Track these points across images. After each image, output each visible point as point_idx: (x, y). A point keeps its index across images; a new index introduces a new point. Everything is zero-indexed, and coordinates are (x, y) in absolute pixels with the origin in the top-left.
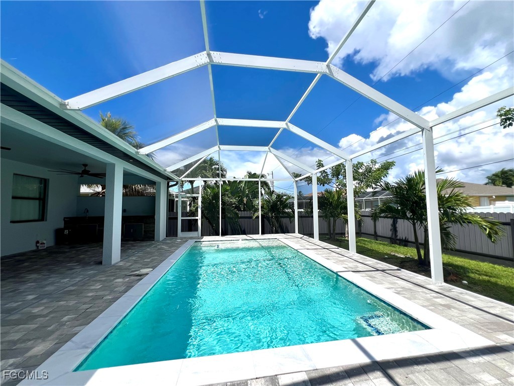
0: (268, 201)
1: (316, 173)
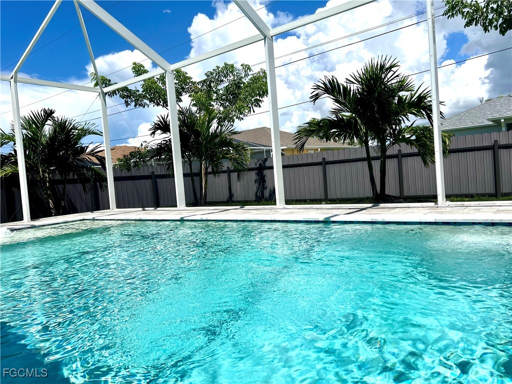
1: (172, 71)
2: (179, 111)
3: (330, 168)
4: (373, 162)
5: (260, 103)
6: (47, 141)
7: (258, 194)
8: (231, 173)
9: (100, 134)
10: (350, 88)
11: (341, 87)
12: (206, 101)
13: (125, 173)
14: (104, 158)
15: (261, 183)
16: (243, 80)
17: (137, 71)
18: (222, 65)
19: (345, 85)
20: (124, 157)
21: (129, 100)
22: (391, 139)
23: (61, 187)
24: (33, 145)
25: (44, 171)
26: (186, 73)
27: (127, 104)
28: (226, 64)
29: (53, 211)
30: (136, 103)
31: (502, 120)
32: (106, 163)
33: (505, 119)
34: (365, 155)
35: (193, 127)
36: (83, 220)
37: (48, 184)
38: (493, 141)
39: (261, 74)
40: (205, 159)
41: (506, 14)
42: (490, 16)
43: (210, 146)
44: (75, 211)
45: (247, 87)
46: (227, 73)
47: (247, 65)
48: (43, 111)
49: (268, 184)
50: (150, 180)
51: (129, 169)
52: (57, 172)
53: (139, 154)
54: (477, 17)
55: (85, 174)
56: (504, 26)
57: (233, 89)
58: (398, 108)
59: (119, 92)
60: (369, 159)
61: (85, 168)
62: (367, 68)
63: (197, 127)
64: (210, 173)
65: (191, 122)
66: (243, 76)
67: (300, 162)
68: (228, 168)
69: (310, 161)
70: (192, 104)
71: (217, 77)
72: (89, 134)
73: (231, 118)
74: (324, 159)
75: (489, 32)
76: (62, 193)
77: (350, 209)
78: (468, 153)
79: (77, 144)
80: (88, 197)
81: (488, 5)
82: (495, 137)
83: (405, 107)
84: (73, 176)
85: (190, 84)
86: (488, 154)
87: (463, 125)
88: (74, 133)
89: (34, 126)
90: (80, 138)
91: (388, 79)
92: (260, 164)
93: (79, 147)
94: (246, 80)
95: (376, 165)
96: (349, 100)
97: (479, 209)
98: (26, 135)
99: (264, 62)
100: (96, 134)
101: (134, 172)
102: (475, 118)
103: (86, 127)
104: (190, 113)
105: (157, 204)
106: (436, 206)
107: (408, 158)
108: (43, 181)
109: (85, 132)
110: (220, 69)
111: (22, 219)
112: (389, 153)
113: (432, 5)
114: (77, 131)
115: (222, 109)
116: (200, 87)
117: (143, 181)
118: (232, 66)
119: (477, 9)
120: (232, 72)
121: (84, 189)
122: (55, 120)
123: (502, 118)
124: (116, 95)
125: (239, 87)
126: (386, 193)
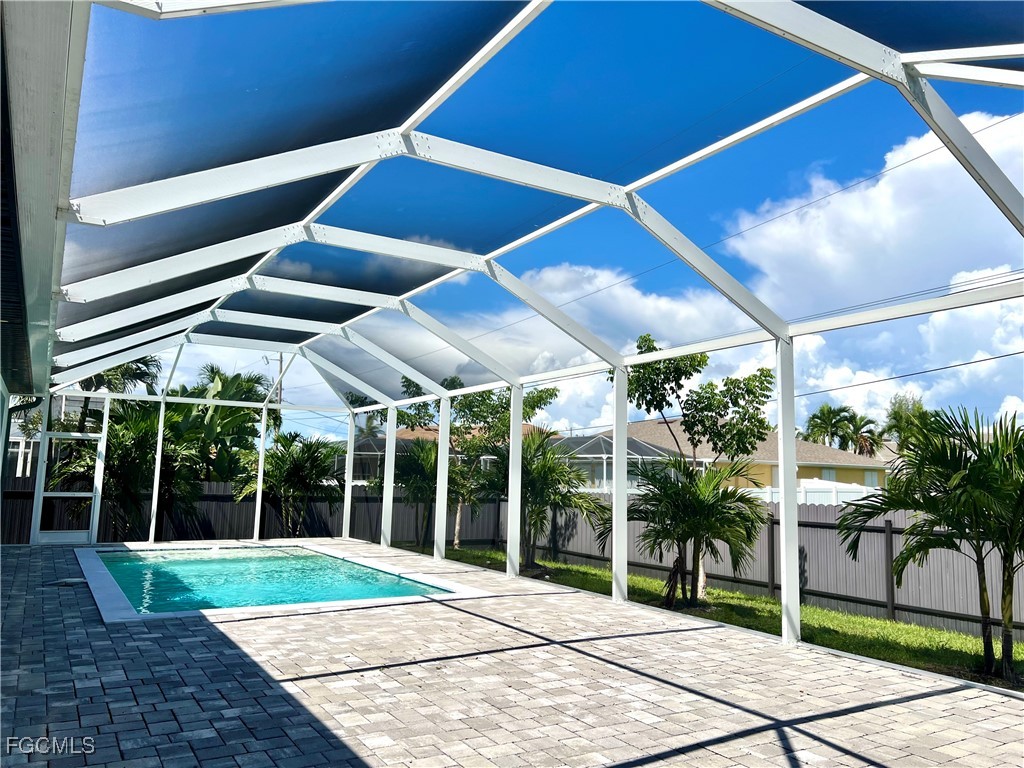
0: (278, 458)
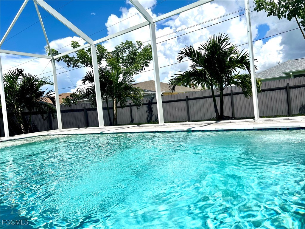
1: (95, 45)
2: (99, 69)
3: (190, 102)
4: (216, 98)
5: (148, 64)
6: (19, 88)
7: (148, 119)
8: (132, 107)
9: (52, 84)
10: (201, 53)
11: (196, 52)
12: (116, 63)
13: (68, 108)
14: (55, 98)
15: (150, 113)
16: (138, 51)
17: (74, 46)
18: (125, 42)
19: (198, 51)
20: (67, 97)
21: (69, 63)
22: (226, 83)
23: (28, 116)
24: (11, 91)
25: (18, 107)
26: (104, 47)
27: (68, 66)
28: (127, 41)
29: (24, 131)
30: (73, 65)
31: (291, 73)
32: (56, 101)
33: (292, 73)
34: (211, 94)
35: (108, 79)
36: (42, 135)
37: (20, 115)
38: (286, 84)
39: (148, 47)
40: (116, 98)
41: (291, 8)
42: (282, 10)
43: (118, 89)
44: (37, 131)
45: (140, 55)
46: (128, 46)
47: (140, 42)
48: (16, 70)
49: (154, 113)
50: (83, 112)
51: (70, 105)
52: (26, 107)
53: (76, 96)
54: (274, 11)
55: (43, 108)
56: (290, 15)
57: (132, 56)
58: (230, 64)
59: (63, 59)
60: (214, 97)
61: (43, 104)
62: (211, 41)
63: (110, 78)
64: (119, 107)
65: (107, 76)
66: (138, 48)
67: (173, 99)
68: (130, 104)
69: (179, 99)
70: (107, 65)
71: (122, 49)
72: (45, 84)
73: (131, 73)
74: (187, 97)
75: (281, 19)
76: (29, 120)
77: (203, 124)
78: (272, 91)
79: (38, 90)
80: (45, 123)
81: (280, 3)
82: (287, 82)
83: (234, 63)
84: (36, 110)
85: (106, 54)
86: (283, 92)
87: (268, 77)
88: (36, 84)
89: (11, 80)
90: (40, 87)
91: (223, 46)
92: (149, 101)
93: (39, 92)
94: (140, 51)
95: (218, 100)
96: (201, 60)
97: (279, 121)
98: (6, 85)
99: (150, 40)
100: (50, 84)
101: (73, 107)
102: (275, 73)
103: (43, 80)
104: (106, 70)
105: (87, 125)
106: (254, 120)
107: (237, 95)
108: (17, 113)
109: (43, 83)
110: (124, 44)
111: (4, 136)
112: (225, 92)
113: (248, 3)
114: (38, 82)
115: (125, 68)
116: (112, 55)
117: (78, 113)
118: (131, 42)
119: (274, 6)
120: (131, 46)
121: (43, 118)
122: (24, 76)
123: (291, 72)
124: (61, 60)
125: (136, 55)
126: (224, 115)
